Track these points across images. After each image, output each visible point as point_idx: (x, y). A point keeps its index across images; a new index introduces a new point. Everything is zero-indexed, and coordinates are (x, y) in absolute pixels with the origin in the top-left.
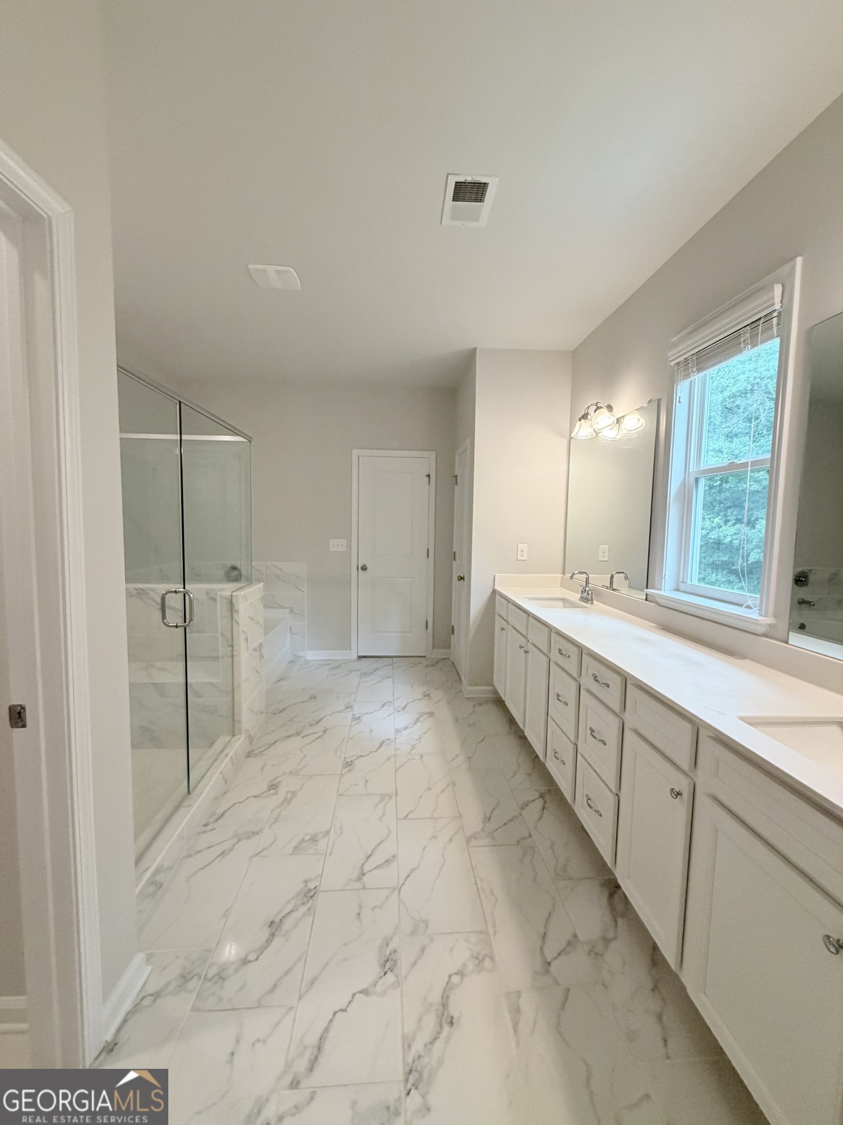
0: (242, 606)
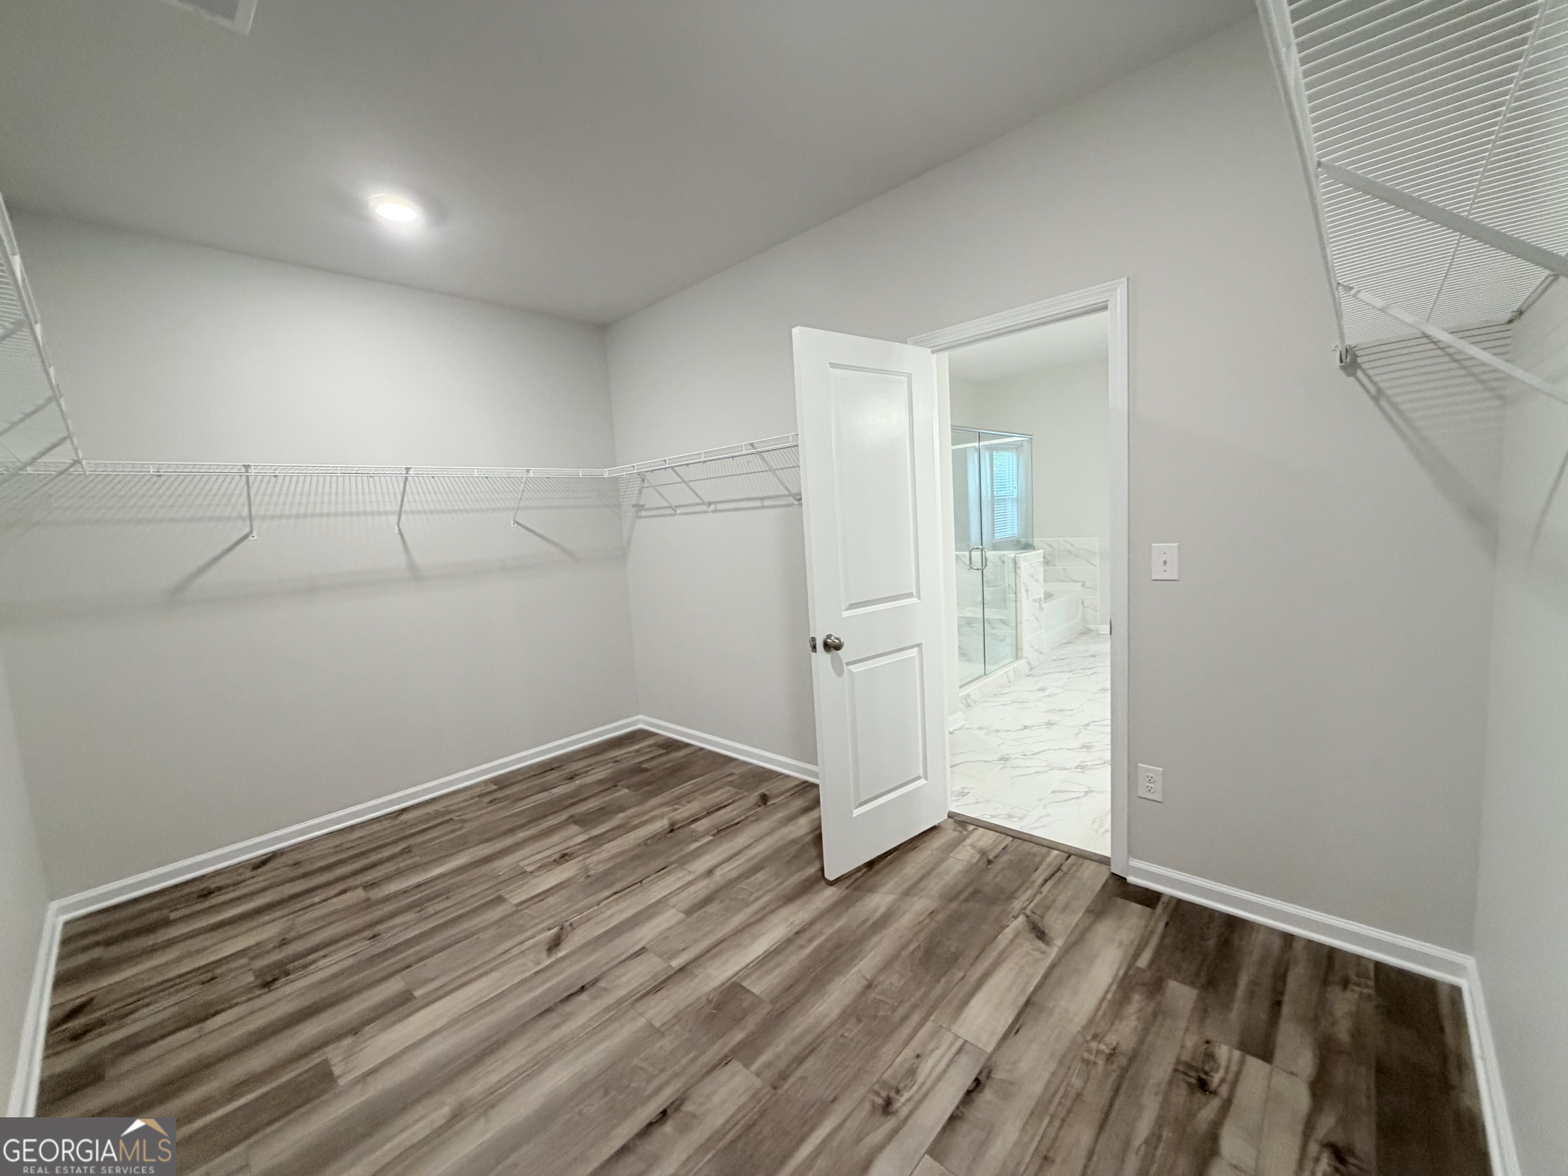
0: (1023, 565)
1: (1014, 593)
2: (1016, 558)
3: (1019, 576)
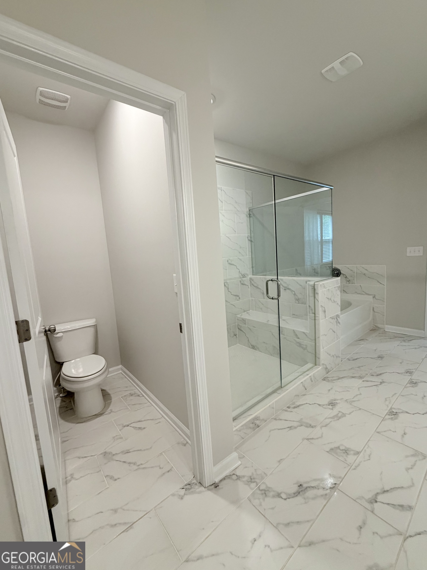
0: (320, 291)
1: (313, 313)
2: (315, 285)
3: (317, 300)
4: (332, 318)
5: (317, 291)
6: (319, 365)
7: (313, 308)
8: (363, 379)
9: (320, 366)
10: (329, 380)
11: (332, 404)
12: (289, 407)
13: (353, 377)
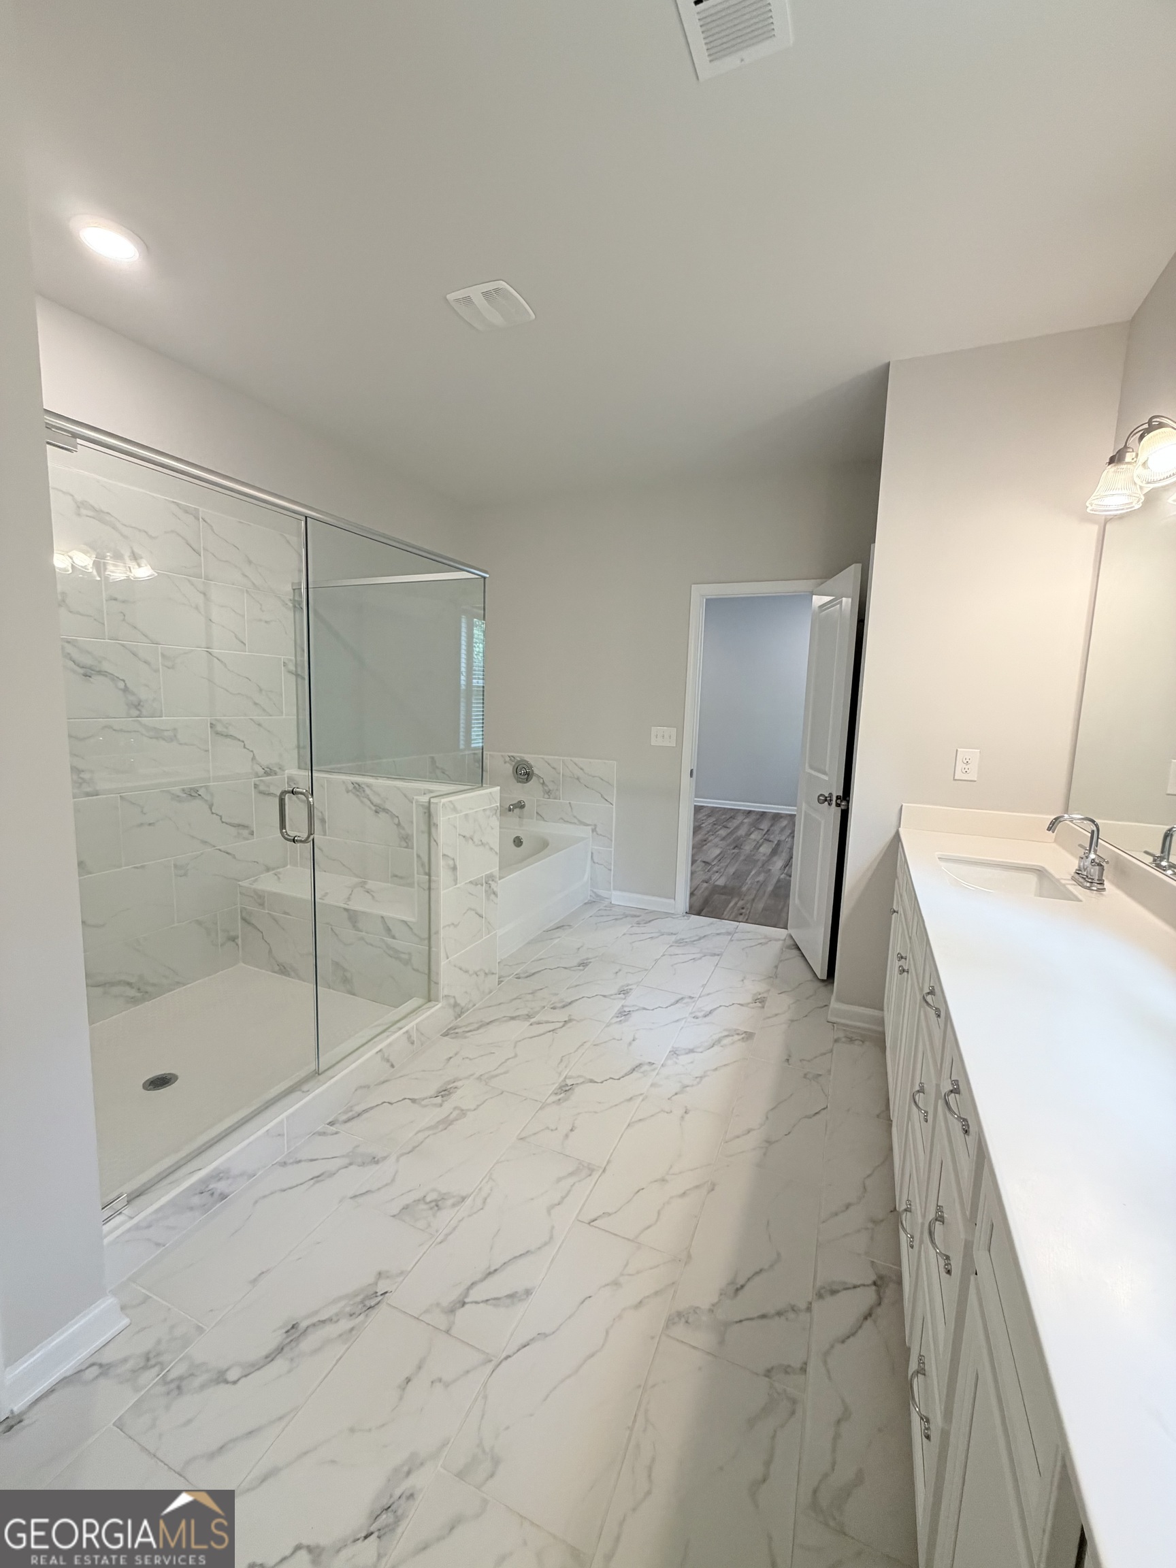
1: (426, 874)
2: (432, 806)
3: (435, 841)
4: (475, 883)
5: (434, 820)
6: (437, 1000)
7: (426, 860)
8: (532, 1020)
9: (437, 1003)
10: (457, 1033)
11: (445, 1093)
12: (331, 1124)
13: (513, 1018)
